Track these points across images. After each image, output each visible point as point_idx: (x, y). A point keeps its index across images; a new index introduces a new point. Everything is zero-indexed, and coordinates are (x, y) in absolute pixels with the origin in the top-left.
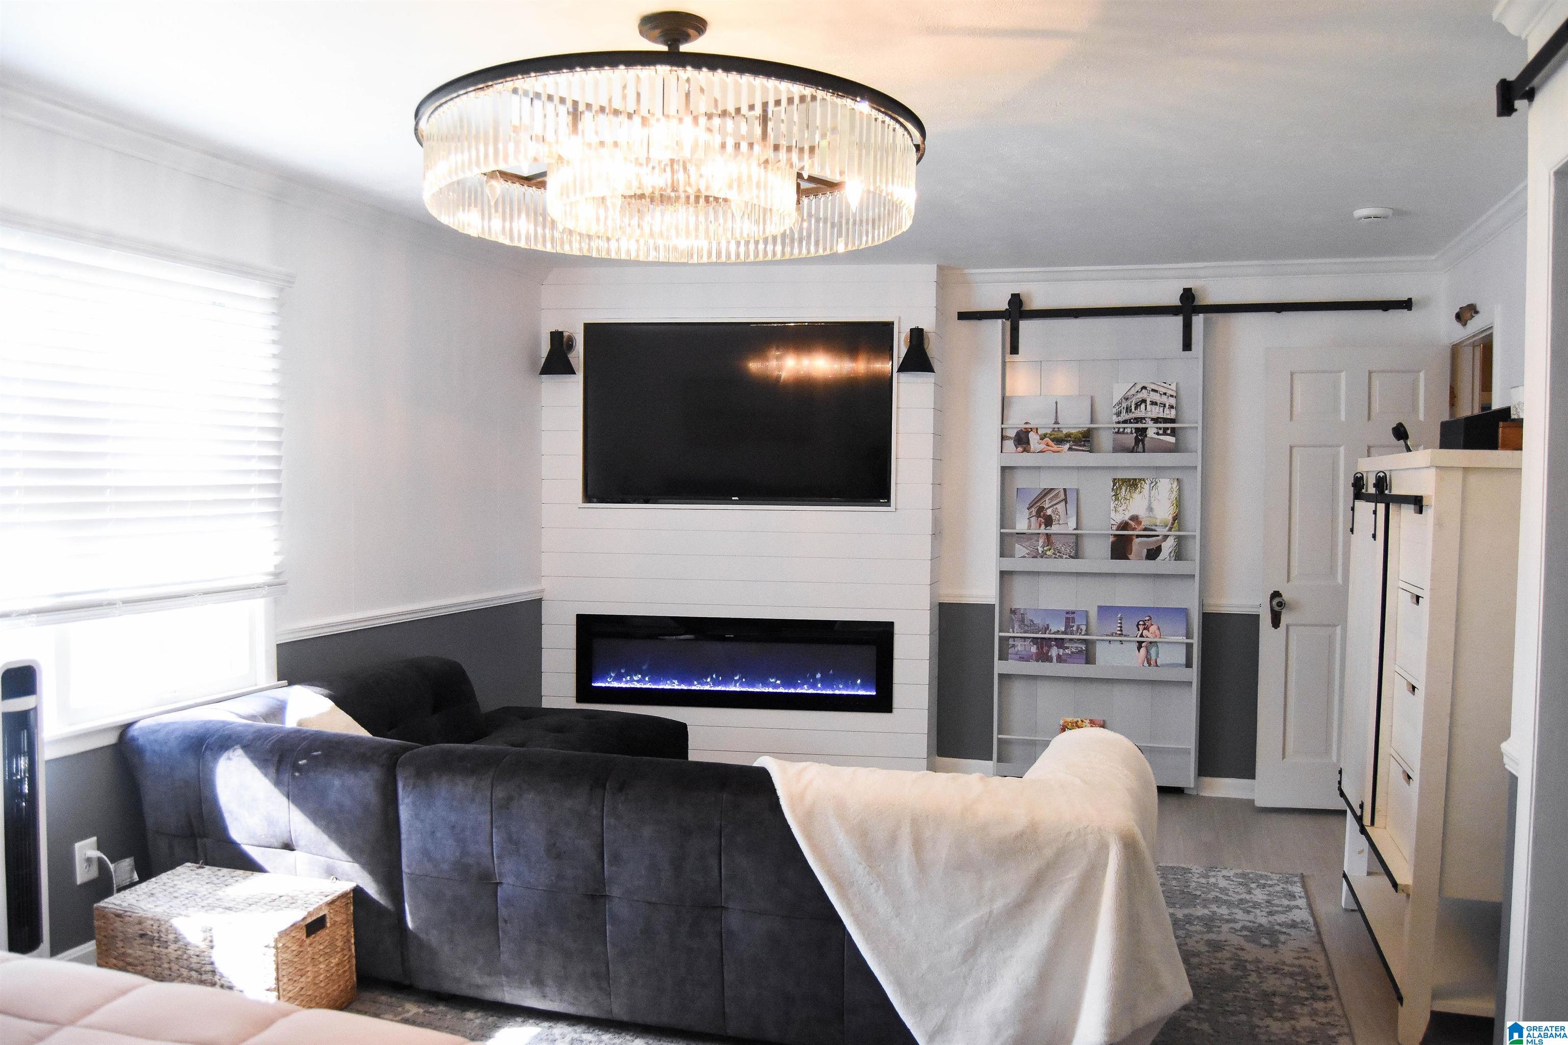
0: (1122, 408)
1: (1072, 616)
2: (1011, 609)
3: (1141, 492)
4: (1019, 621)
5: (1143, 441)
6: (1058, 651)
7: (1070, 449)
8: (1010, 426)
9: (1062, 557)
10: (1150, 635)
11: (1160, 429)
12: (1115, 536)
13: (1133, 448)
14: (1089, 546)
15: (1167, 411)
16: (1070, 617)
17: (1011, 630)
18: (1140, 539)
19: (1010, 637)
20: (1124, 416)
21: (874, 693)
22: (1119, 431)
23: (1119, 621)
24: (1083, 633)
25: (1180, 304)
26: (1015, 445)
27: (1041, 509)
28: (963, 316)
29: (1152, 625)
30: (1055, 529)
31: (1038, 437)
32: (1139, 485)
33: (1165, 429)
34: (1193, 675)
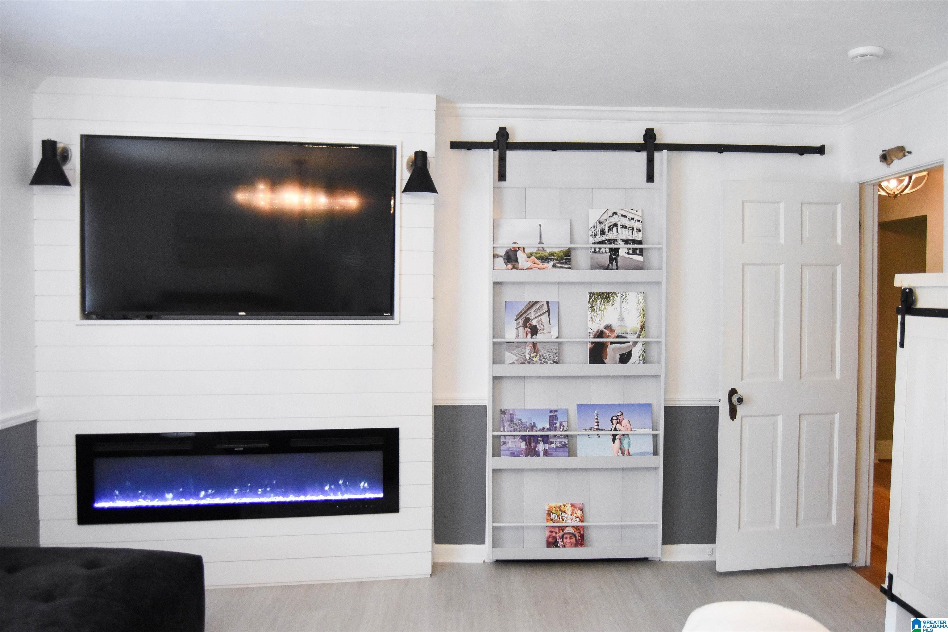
0: (597, 230)
1: (556, 413)
2: (501, 410)
3: (613, 304)
4: (509, 421)
5: (616, 260)
6: (544, 446)
7: (554, 266)
8: (500, 246)
9: (547, 363)
10: (623, 429)
11: (630, 249)
12: (592, 343)
13: (608, 265)
14: (568, 353)
15: (635, 233)
16: (553, 416)
17: (502, 429)
18: (614, 345)
19: (501, 435)
20: (599, 238)
21: (381, 495)
22: (595, 250)
23: (596, 417)
24: (565, 429)
25: (643, 142)
26: (505, 263)
27: (527, 320)
28: (455, 145)
29: (623, 419)
30: (539, 338)
31: (525, 256)
32: (612, 298)
33: (634, 250)
34: (659, 461)
